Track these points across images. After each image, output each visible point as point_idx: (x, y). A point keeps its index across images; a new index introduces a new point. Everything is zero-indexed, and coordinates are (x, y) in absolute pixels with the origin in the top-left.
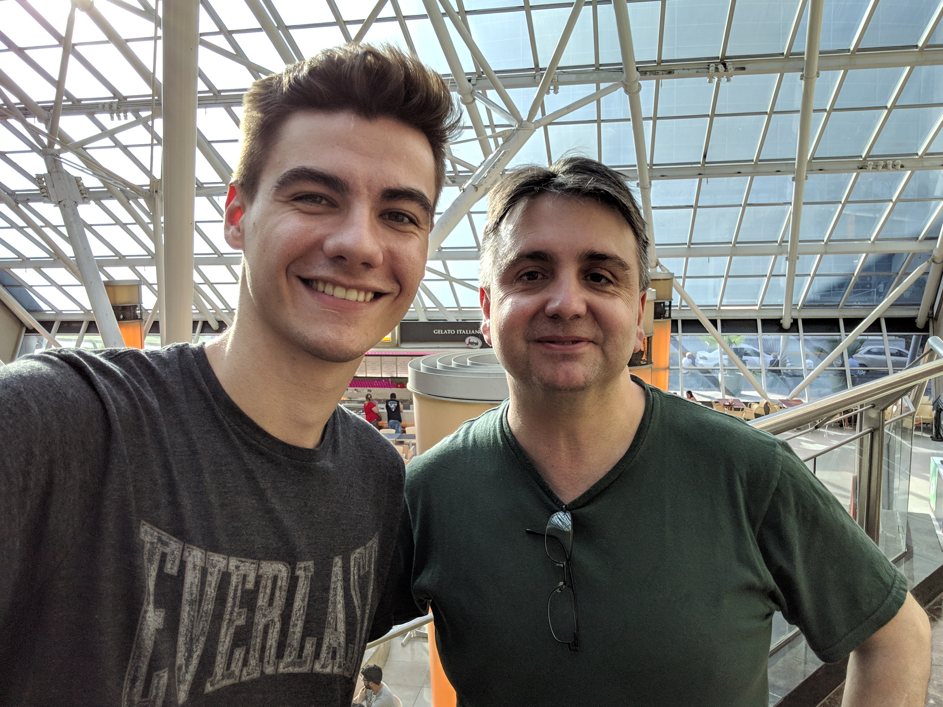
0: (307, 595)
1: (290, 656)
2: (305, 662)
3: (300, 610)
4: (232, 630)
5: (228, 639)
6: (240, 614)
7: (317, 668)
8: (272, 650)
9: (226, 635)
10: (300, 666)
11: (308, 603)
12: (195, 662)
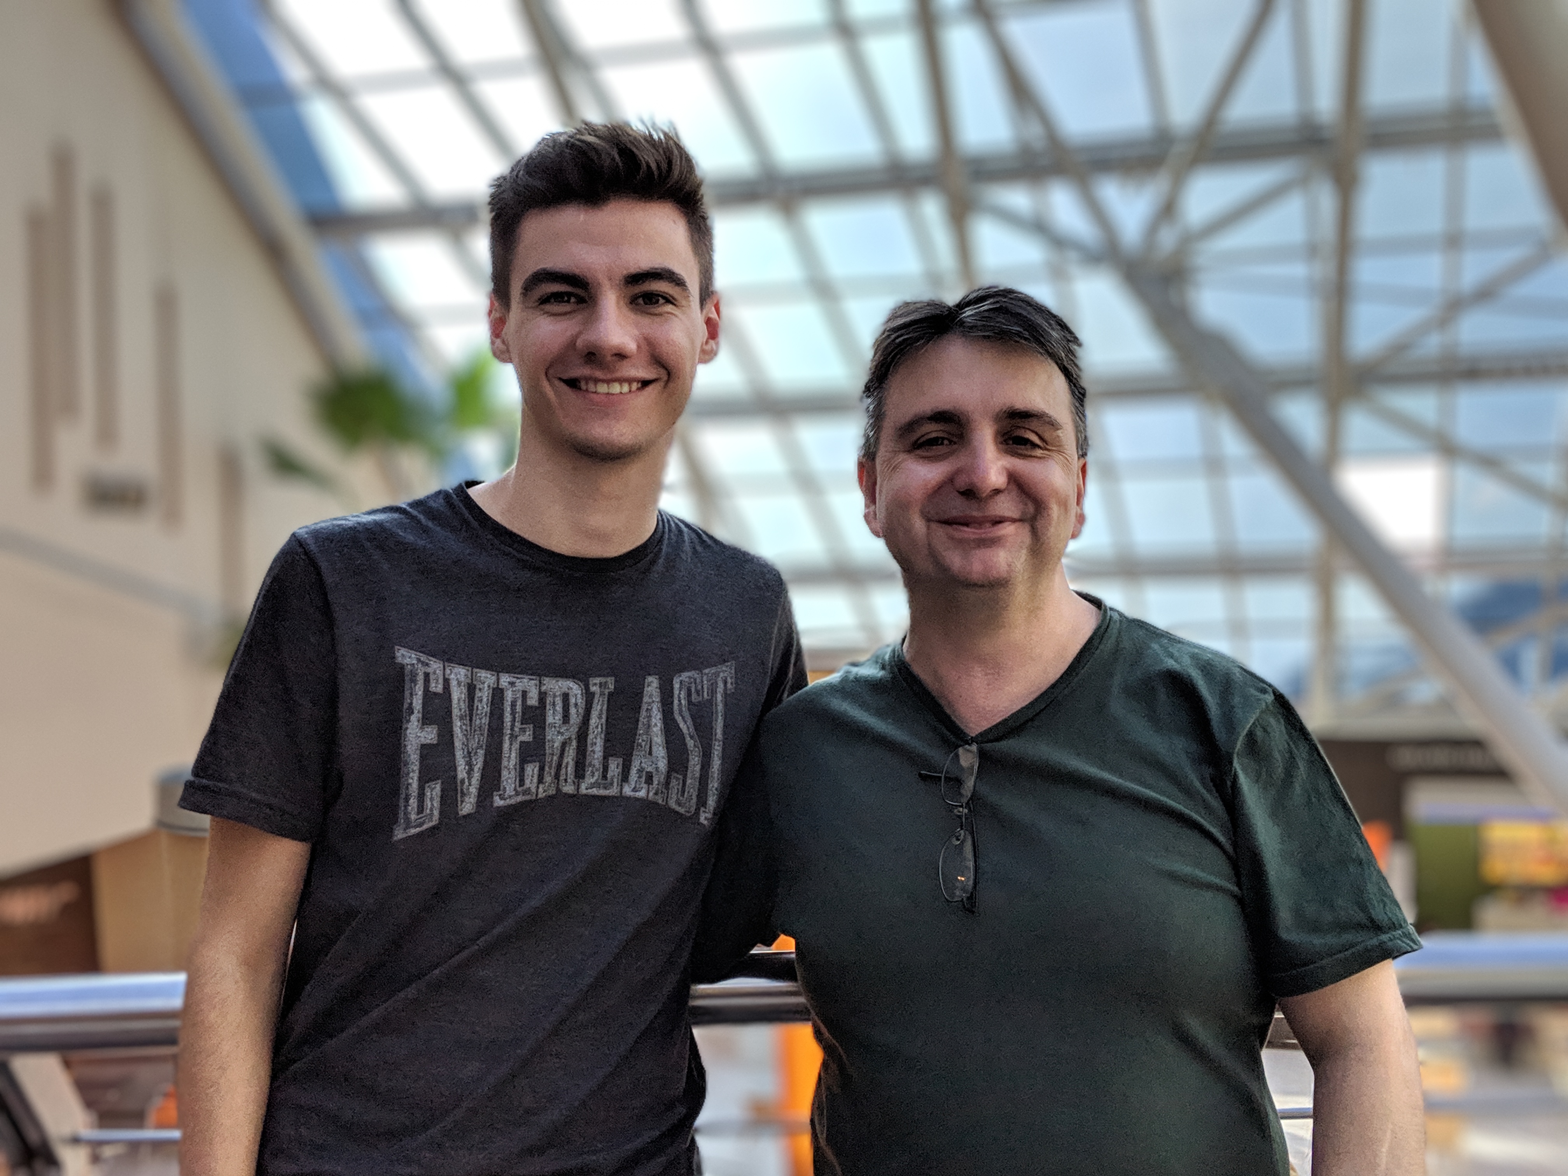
0: (604, 712)
1: (593, 776)
2: (612, 784)
3: (597, 727)
4: (516, 746)
5: (513, 755)
6: (523, 730)
7: (627, 791)
8: (569, 769)
9: (510, 749)
10: (605, 788)
11: (607, 721)
12: (477, 775)
